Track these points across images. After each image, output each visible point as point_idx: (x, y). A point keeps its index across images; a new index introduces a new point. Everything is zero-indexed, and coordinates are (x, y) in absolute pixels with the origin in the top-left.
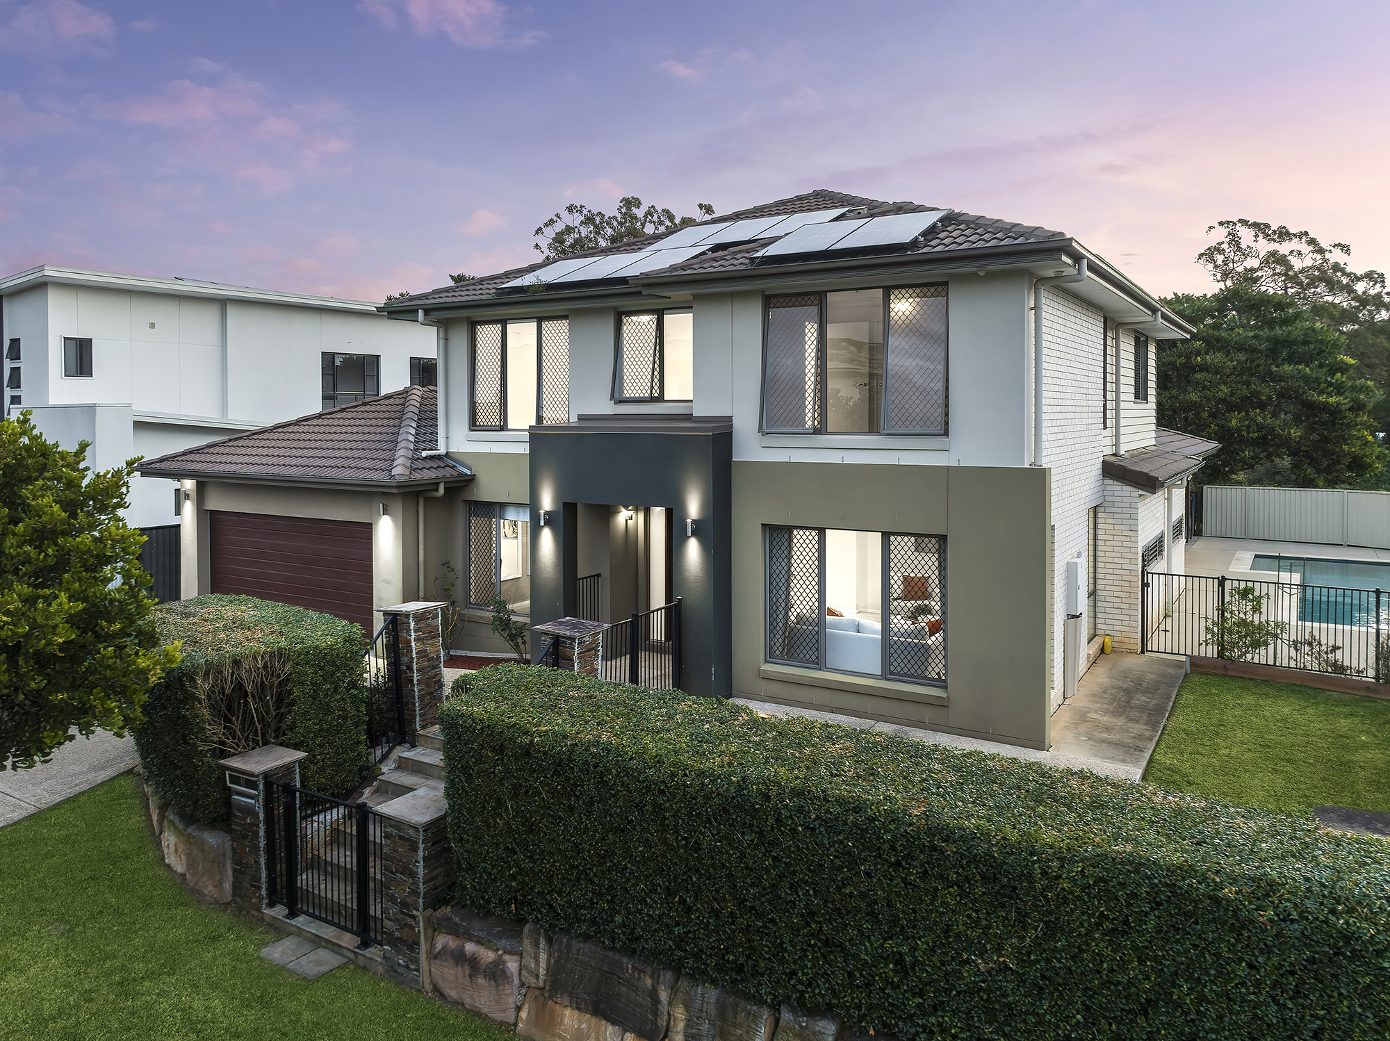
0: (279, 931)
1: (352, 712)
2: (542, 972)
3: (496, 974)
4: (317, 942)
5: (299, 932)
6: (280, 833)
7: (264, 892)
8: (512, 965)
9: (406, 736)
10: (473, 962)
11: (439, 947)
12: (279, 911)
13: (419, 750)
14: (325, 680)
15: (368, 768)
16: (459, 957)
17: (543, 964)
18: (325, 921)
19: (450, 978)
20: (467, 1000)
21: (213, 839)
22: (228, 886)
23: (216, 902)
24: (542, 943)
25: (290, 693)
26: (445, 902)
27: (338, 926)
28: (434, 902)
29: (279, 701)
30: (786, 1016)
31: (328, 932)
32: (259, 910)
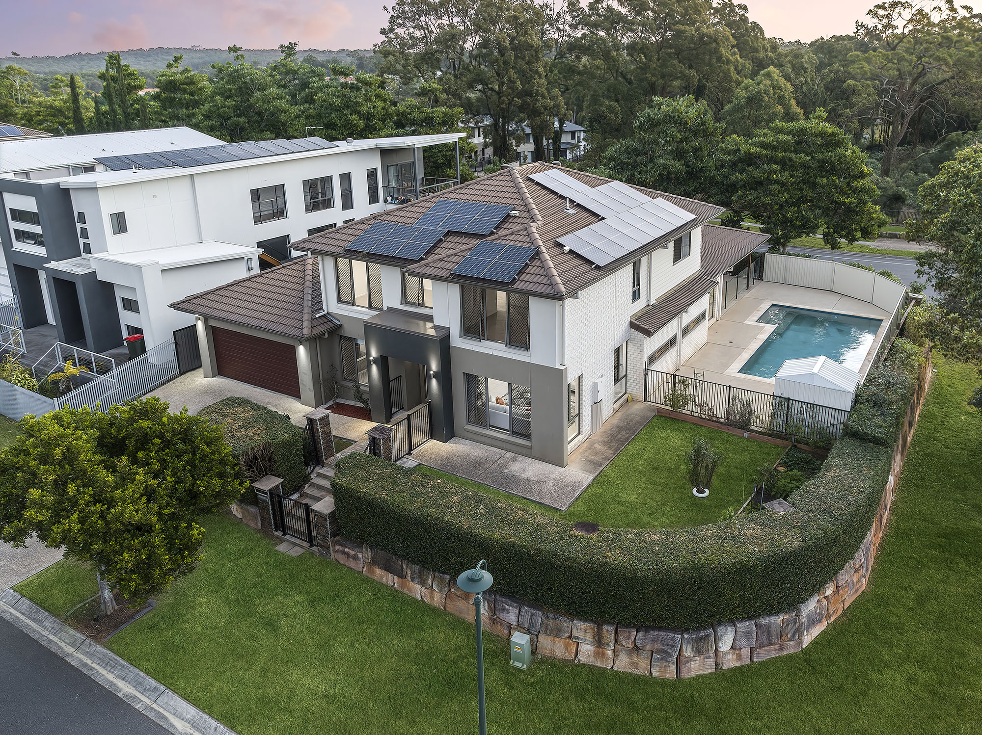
0: (281, 541)
1: (298, 460)
2: (370, 558)
3: (355, 558)
4: (295, 544)
5: (288, 541)
6: (277, 507)
7: (273, 527)
8: (360, 556)
9: (319, 462)
10: (348, 554)
11: (337, 549)
12: (279, 533)
13: (325, 468)
14: (287, 452)
15: (306, 477)
16: (343, 553)
17: (370, 556)
18: (297, 537)
19: (342, 559)
20: (347, 564)
21: (253, 509)
22: (259, 524)
23: (256, 529)
24: (369, 550)
25: (274, 458)
26: (338, 535)
27: (301, 539)
28: (334, 535)
29: (270, 460)
30: (437, 574)
31: (298, 541)
32: (272, 532)
